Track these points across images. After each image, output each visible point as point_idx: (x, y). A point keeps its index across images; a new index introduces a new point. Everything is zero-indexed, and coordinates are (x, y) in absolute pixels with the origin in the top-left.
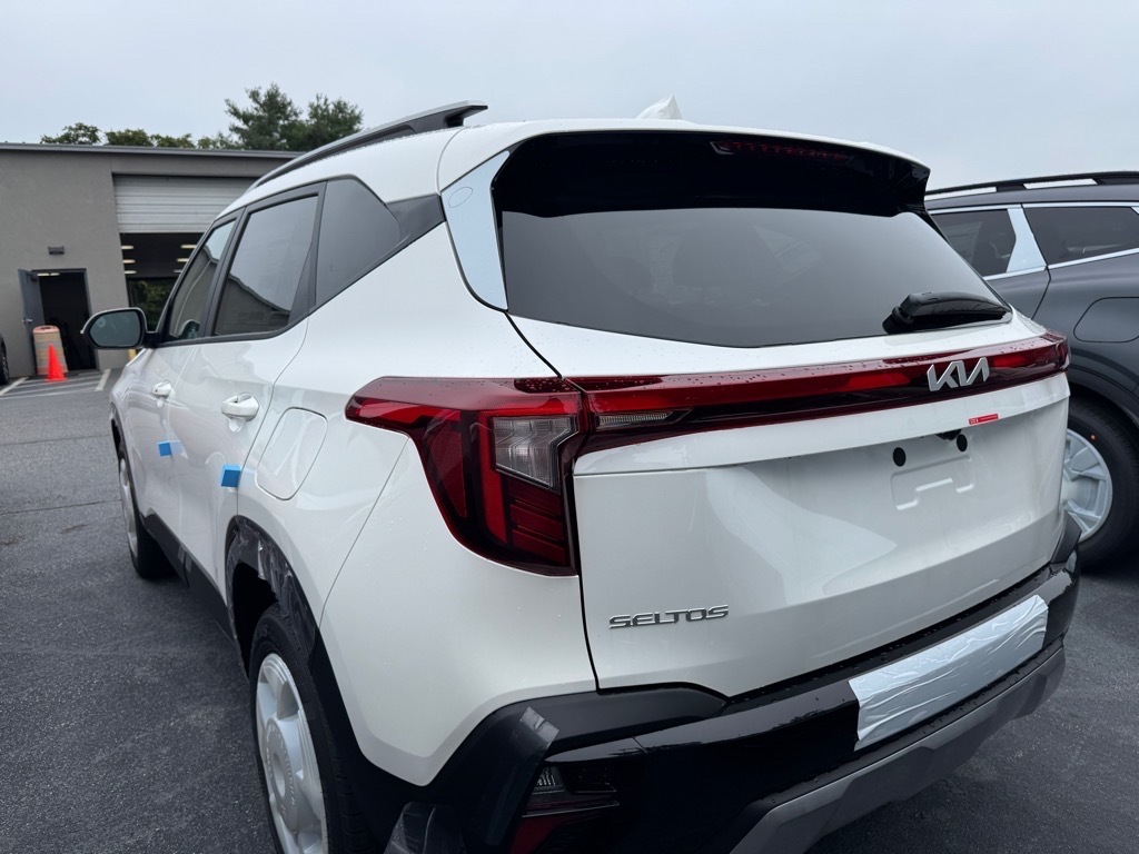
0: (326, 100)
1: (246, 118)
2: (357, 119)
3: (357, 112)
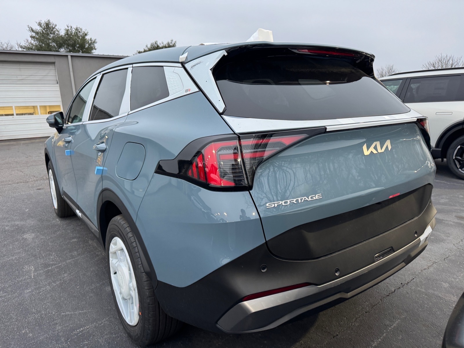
0: (71, 27)
1: (37, 33)
3: (86, 33)
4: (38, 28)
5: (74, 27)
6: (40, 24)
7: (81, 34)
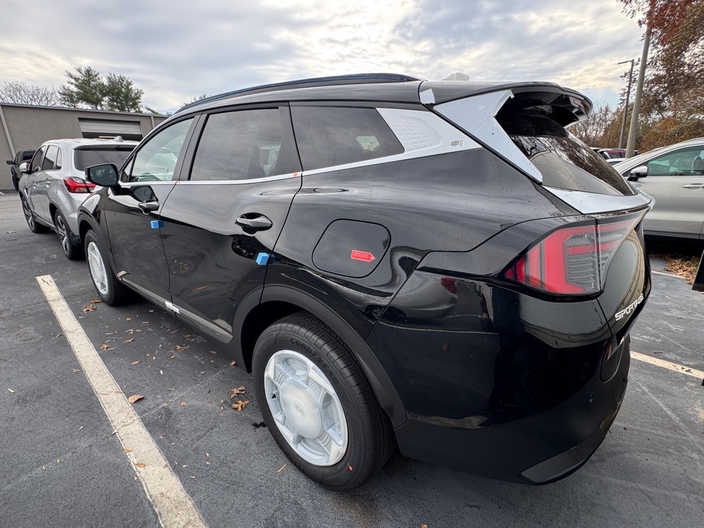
0: (114, 75)
1: (76, 79)
2: (130, 84)
3: (129, 81)
4: (78, 75)
5: (118, 75)
6: (79, 71)
7: (125, 83)
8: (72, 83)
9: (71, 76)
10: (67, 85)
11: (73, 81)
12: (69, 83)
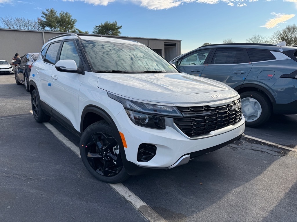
4: (46, 12)
5: (65, 12)
7: (68, 16)
8: (43, 17)
9: (44, 13)
10: (40, 18)
11: (44, 16)
12: (42, 17)
